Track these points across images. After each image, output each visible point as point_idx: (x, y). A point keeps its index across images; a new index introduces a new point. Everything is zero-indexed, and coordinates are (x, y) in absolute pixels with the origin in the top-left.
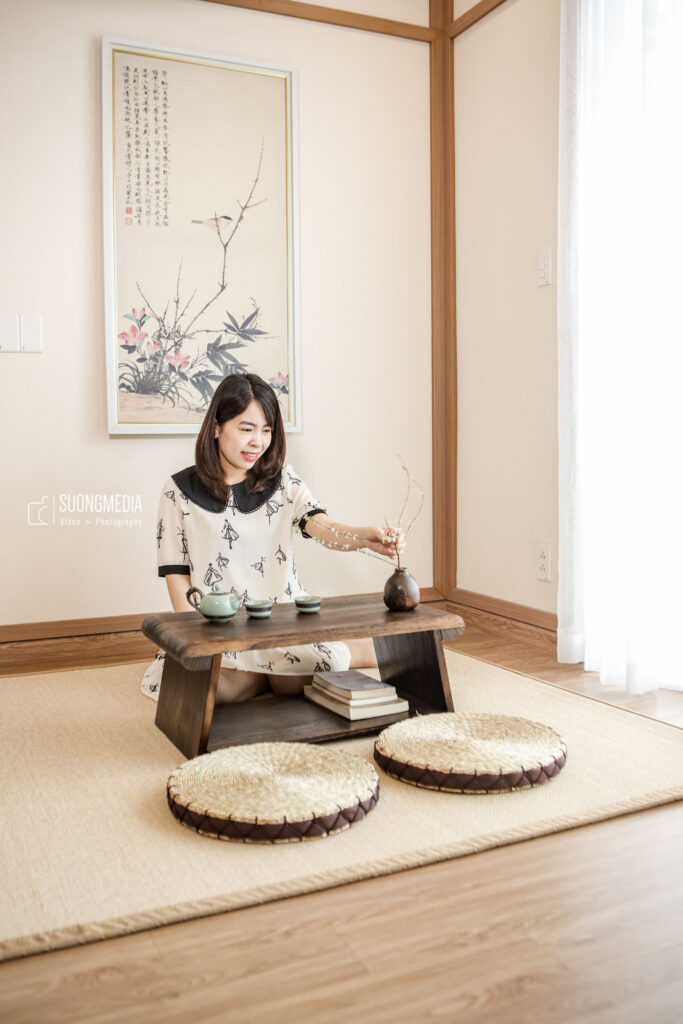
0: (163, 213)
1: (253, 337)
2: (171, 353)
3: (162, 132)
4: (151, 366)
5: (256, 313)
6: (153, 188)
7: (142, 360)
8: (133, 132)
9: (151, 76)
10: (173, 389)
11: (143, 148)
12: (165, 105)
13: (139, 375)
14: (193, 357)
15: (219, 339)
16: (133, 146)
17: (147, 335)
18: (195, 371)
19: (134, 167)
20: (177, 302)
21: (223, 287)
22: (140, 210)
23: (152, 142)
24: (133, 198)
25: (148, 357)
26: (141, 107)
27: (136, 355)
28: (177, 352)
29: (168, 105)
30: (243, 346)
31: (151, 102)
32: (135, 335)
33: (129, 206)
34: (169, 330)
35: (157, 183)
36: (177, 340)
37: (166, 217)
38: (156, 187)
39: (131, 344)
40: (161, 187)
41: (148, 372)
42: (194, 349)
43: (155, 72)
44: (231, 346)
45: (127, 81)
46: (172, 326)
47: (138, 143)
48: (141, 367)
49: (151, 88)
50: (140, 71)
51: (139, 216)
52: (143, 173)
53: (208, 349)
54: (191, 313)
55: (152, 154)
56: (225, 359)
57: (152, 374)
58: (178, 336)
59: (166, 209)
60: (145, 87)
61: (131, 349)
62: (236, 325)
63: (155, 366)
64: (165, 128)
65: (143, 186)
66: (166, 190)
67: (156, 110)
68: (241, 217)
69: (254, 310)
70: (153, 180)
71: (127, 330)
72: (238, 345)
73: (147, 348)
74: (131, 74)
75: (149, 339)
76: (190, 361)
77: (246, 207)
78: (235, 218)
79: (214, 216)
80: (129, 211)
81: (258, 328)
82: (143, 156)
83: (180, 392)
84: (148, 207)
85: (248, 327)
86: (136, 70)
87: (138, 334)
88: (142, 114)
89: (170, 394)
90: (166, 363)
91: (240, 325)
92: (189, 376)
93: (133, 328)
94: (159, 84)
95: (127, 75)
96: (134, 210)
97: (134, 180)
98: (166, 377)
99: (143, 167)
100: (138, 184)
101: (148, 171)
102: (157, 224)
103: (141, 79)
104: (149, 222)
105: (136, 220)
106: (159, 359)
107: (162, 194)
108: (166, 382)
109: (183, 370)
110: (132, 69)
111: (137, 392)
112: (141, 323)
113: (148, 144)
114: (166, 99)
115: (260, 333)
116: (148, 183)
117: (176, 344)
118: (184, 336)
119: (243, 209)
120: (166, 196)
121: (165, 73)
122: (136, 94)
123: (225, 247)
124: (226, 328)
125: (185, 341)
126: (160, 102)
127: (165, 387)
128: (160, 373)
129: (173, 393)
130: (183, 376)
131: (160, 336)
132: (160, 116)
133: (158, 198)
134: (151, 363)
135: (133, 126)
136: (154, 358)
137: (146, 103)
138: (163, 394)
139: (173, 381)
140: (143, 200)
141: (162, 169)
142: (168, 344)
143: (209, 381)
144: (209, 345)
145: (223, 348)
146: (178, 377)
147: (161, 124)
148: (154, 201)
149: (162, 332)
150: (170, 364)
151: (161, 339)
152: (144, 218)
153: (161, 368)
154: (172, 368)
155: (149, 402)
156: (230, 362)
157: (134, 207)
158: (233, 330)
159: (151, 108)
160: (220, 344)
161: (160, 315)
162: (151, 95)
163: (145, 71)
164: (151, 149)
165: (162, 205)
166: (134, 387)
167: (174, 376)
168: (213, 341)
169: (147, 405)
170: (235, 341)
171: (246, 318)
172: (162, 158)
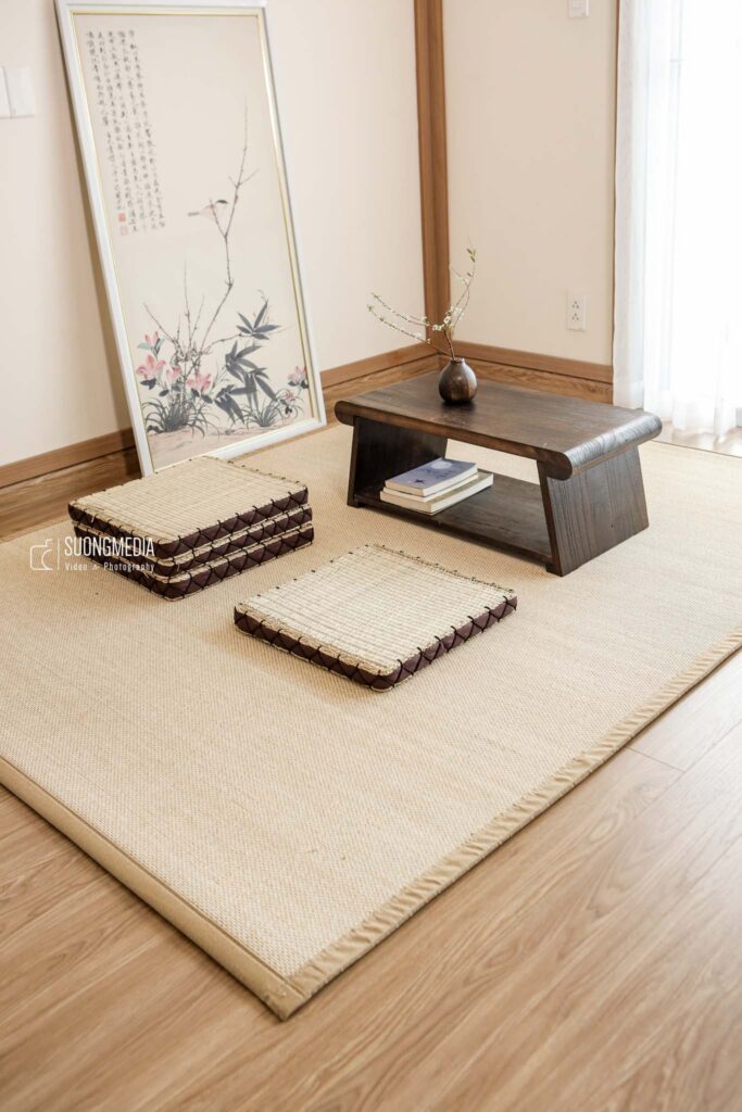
0: (157, 212)
1: (266, 334)
2: (192, 377)
3: (140, 110)
4: (175, 397)
5: (265, 307)
6: (142, 184)
7: (164, 393)
8: (110, 118)
9: (118, 39)
10: (200, 417)
11: (124, 134)
12: (138, 75)
13: (164, 412)
14: (214, 375)
15: (235, 347)
16: (114, 135)
17: (164, 363)
18: (217, 390)
19: (118, 161)
20: (188, 315)
21: (230, 285)
22: (134, 214)
23: (132, 126)
24: (124, 201)
25: (169, 388)
26: (114, 83)
27: (158, 389)
28: (197, 374)
29: (142, 74)
30: (258, 347)
31: (123, 73)
32: (152, 367)
33: (121, 211)
34: (185, 351)
35: (146, 176)
36: (194, 359)
37: (161, 216)
38: (145, 181)
39: (150, 378)
40: (151, 180)
41: (173, 405)
42: (213, 365)
43: (122, 34)
44: (247, 351)
45: (93, 52)
46: (187, 345)
47: (117, 130)
48: (165, 401)
49: (120, 56)
50: (105, 35)
51: (133, 222)
52: (129, 167)
53: (227, 361)
54: (203, 325)
55: (134, 141)
56: (244, 367)
57: (177, 406)
58: (194, 355)
59: (159, 207)
60: (114, 56)
61: (151, 383)
62: (250, 327)
63: (178, 396)
64: (143, 104)
65: (132, 185)
66: (156, 184)
67: (130, 83)
68: (236, 197)
69: (263, 304)
70: (141, 173)
71: (144, 362)
72: (254, 348)
73: (167, 380)
74: (96, 40)
75: (168, 367)
76: (211, 379)
77: (239, 184)
78: (231, 200)
79: (209, 204)
80: (122, 218)
81: (271, 323)
82: (125, 145)
83: (208, 418)
84: (141, 207)
85: (260, 325)
86: (100, 35)
87: (156, 363)
88: (116, 91)
89: (198, 423)
90: (189, 390)
91: (253, 325)
92: (213, 397)
93: (150, 359)
94: (128, 48)
95: (91, 44)
96: (127, 216)
97: (121, 176)
98: (191, 405)
99: (128, 159)
100: (126, 182)
101: (134, 163)
102: (154, 227)
103: (108, 46)
104: (145, 227)
105: (131, 228)
106: (181, 386)
107: (153, 188)
108: (192, 411)
109: (206, 392)
110: (96, 34)
111: (166, 431)
112: (157, 351)
113: (128, 129)
114: (138, 67)
115: (272, 328)
116: (136, 178)
117: (195, 364)
118: (201, 353)
119: (237, 187)
120: (157, 190)
121: (132, 33)
122: (106, 67)
123: (226, 237)
124: (239, 332)
125: (203, 358)
126: (133, 72)
127: (192, 417)
128: (184, 403)
129: (200, 421)
130: (207, 399)
131: (177, 361)
132: (136, 91)
133: (149, 195)
134: (174, 393)
135: (109, 109)
136: (176, 388)
137: (118, 76)
138: (191, 426)
139: (198, 408)
140: (134, 201)
141: (148, 157)
142: (186, 366)
143: (233, 397)
144: (227, 356)
145: (240, 355)
146: (202, 402)
147: (138, 100)
148: (146, 201)
149: (179, 355)
150: (192, 390)
151: (180, 363)
152: (139, 223)
153: (184, 397)
154: (195, 393)
155: (179, 439)
156: (249, 370)
157: (127, 211)
158: (247, 332)
159: (124, 82)
160: (238, 351)
161: (173, 335)
162: (122, 64)
163: (111, 34)
164: (133, 135)
165: (155, 202)
166: (162, 426)
167: (198, 402)
168: (229, 351)
169: (178, 443)
170: (250, 344)
171: (257, 314)
172: (146, 144)
